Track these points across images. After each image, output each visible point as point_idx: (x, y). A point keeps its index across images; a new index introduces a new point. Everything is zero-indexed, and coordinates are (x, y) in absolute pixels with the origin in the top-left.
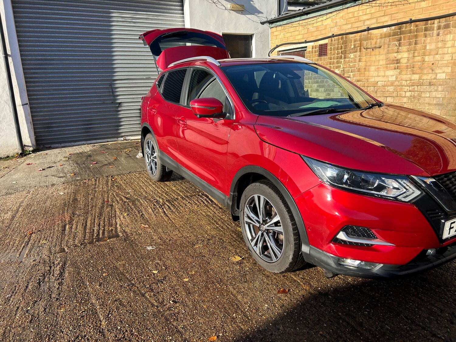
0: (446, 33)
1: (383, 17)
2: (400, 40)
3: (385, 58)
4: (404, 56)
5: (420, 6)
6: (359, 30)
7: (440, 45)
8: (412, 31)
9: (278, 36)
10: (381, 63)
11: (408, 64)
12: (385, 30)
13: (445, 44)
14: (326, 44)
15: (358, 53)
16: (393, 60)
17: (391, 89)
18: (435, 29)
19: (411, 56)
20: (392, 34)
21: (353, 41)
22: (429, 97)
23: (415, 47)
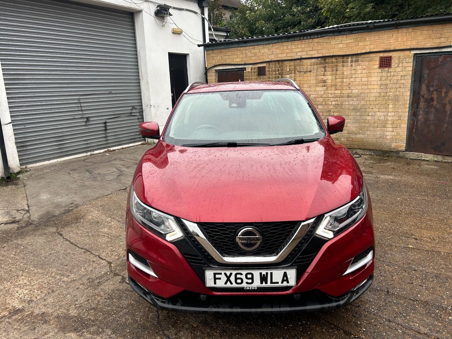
0: (356, 65)
1: (312, 51)
2: (325, 67)
3: (314, 79)
4: (329, 78)
5: (338, 46)
6: (293, 58)
7: (353, 72)
8: (334, 62)
9: (214, 58)
10: (312, 82)
11: (332, 83)
12: (314, 60)
13: (356, 72)
14: (265, 67)
15: (293, 75)
16: (321, 81)
17: (321, 99)
18: (350, 62)
19: (334, 78)
20: (319, 63)
21: (288, 66)
22: (348, 105)
23: (336, 73)
